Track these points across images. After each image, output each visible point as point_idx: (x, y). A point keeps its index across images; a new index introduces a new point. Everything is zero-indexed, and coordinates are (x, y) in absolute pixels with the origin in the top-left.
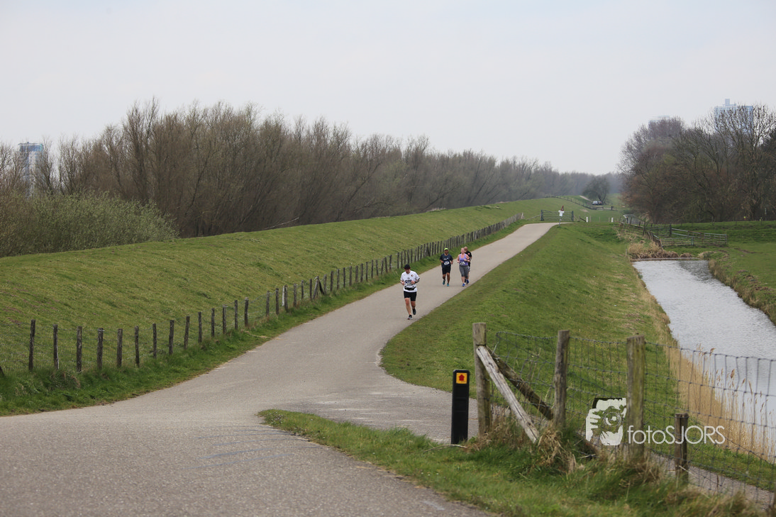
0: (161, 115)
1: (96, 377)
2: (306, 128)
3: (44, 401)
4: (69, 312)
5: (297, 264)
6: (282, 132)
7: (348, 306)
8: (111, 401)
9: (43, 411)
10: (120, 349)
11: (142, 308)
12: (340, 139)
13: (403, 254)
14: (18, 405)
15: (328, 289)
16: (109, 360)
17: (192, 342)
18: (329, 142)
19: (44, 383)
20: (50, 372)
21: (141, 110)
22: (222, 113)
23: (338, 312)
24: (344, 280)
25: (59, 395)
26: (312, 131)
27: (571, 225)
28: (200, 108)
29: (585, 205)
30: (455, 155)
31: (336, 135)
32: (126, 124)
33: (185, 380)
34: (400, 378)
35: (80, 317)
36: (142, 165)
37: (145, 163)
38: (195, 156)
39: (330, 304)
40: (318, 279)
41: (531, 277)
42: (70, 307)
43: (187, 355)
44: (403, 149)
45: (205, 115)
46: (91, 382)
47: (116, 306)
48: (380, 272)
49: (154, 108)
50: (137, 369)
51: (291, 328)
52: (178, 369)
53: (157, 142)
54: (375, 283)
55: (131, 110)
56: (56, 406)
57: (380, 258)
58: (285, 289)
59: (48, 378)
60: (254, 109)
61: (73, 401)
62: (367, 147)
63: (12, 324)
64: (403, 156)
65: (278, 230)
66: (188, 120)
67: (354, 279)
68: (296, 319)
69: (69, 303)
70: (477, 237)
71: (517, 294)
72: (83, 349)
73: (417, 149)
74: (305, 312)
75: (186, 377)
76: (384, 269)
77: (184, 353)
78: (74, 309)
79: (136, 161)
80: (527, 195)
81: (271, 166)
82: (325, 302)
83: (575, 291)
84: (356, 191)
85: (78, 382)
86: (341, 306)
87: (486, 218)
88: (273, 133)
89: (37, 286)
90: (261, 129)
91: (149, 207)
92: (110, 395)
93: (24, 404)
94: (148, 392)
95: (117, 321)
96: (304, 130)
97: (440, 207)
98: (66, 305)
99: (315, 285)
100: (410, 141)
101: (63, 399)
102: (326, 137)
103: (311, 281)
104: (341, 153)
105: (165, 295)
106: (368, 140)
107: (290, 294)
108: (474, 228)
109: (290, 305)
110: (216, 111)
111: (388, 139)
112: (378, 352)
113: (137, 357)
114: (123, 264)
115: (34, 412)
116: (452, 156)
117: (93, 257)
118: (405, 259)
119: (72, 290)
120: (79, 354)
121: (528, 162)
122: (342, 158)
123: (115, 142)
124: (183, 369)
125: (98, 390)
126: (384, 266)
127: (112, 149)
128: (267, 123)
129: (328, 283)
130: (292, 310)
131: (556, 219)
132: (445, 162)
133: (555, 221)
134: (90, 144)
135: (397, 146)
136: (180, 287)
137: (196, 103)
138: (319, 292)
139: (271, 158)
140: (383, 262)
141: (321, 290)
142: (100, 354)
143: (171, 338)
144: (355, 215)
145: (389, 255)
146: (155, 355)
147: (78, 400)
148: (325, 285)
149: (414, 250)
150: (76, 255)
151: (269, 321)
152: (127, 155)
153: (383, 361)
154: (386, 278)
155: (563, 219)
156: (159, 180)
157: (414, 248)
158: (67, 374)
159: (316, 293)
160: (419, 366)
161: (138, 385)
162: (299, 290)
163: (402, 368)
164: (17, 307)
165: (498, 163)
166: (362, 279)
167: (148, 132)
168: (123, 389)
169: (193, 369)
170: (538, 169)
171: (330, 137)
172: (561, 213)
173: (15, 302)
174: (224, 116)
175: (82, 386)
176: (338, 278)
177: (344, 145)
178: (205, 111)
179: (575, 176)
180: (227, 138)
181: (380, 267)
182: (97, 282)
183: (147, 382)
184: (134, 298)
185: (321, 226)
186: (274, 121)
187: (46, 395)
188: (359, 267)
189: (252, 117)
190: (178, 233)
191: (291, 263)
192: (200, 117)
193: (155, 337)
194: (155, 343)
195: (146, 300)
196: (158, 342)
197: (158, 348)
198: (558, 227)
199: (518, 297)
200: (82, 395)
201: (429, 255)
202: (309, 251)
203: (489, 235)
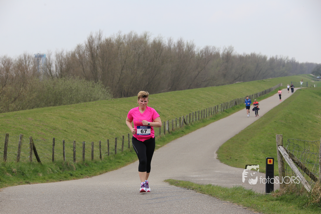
0: (103, 39)
1: (83, 165)
2: (173, 43)
3: (61, 176)
4: (67, 134)
5: (173, 110)
6: (162, 45)
7: (198, 130)
8: (91, 176)
9: (61, 181)
10: (93, 152)
11: (100, 132)
12: (190, 48)
13: (224, 104)
14: (50, 178)
15: (188, 122)
16: (88, 157)
17: (125, 148)
18: (184, 50)
19: (60, 168)
20: (62, 163)
21: (94, 36)
22: (133, 37)
23: (194, 133)
24: (196, 117)
25: (67, 173)
26: (176, 45)
27: (306, 89)
28: (122, 35)
29: (313, 79)
30: (247, 55)
31: (188, 46)
32: (87, 43)
33: (123, 166)
34: (228, 165)
35: (72, 137)
36: (94, 63)
37: (96, 62)
38: (120, 58)
39: (189, 129)
40: (183, 117)
41: (288, 115)
42: (67, 132)
43: (123, 154)
44: (221, 53)
45: (124, 38)
46: (80, 167)
47: (88, 131)
48: (213, 113)
49: (100, 35)
50: (100, 161)
51: (172, 141)
52: (120, 161)
53: (102, 52)
54: (210, 119)
55: (89, 36)
56: (66, 178)
57: (213, 106)
58: (168, 122)
59: (61, 165)
60: (148, 35)
61: (73, 176)
62: (203, 52)
63: (42, 140)
64: (221, 56)
65: (162, 94)
66: (116, 41)
67: (200, 117)
68: (173, 137)
69: (67, 130)
70: (260, 96)
71: (282, 123)
72: (76, 152)
73: (228, 53)
74: (178, 133)
75: (124, 165)
76: (215, 112)
77: (122, 153)
78: (69, 133)
79: (92, 61)
80: (283, 74)
81: (157, 63)
82: (187, 128)
83: (310, 122)
84: (198, 74)
85: (74, 167)
86: (195, 130)
87: (263, 86)
88: (157, 46)
89: (51, 122)
90: (152, 45)
91: (98, 84)
92: (90, 174)
93: (52, 177)
94: (107, 172)
95: (89, 138)
96: (172, 44)
97: (240, 81)
98: (65, 131)
99: (182, 120)
100: (224, 49)
101: (69, 175)
102: (183, 47)
103: (180, 118)
104: (190, 55)
105: (111, 126)
106: (203, 49)
107: (170, 124)
108: (258, 91)
109: (171, 130)
110: (130, 36)
111: (214, 48)
112: (215, 152)
113: (101, 155)
114: (90, 111)
115: (57, 181)
116: (245, 55)
117: (76, 108)
118: (225, 107)
119: (68, 124)
120: (74, 154)
121: (283, 58)
122: (191, 58)
123: (81, 53)
124: (122, 161)
125: (84, 171)
126: (215, 111)
127: (80, 56)
128: (154, 42)
129: (188, 119)
130: (172, 133)
131: (299, 86)
132: (242, 59)
133: (298, 87)
134: (69, 54)
135: (218, 51)
136: (118, 122)
137: (120, 32)
138: (184, 123)
139: (157, 58)
140: (214, 108)
141: (185, 122)
142: (84, 154)
143: (116, 146)
144: (198, 86)
145: (217, 105)
146: (108, 154)
147: (76, 176)
148: (187, 120)
149: (229, 103)
150: (68, 107)
151: (161, 138)
152: (87, 59)
153: (218, 156)
154: (216, 116)
155: (303, 86)
156: (103, 71)
157: (229, 101)
158: (69, 163)
159: (183, 124)
160: (236, 158)
161: (102, 169)
162: (174, 123)
163: (228, 160)
164: (43, 132)
165: (268, 59)
166: (204, 117)
167: (97, 47)
168: (95, 170)
169: (126, 161)
170: (289, 61)
171: (185, 47)
172: (301, 83)
173: (42, 130)
174: (134, 38)
175: (76, 169)
176: (193, 117)
177: (192, 52)
178: (125, 36)
179: (307, 64)
180: (135, 49)
181: (213, 111)
182: (79, 120)
183: (106, 167)
184: (97, 127)
185: (183, 92)
186: (158, 40)
187: (61, 173)
188: (203, 111)
189: (147, 39)
190: (112, 96)
191: (170, 109)
192: (122, 40)
193: (108, 146)
194: (108, 149)
195: (102, 128)
196: (110, 148)
197: (109, 151)
198: (300, 90)
199: (282, 124)
200: (77, 173)
201: (236, 105)
202: (178, 104)
203: (266, 95)
